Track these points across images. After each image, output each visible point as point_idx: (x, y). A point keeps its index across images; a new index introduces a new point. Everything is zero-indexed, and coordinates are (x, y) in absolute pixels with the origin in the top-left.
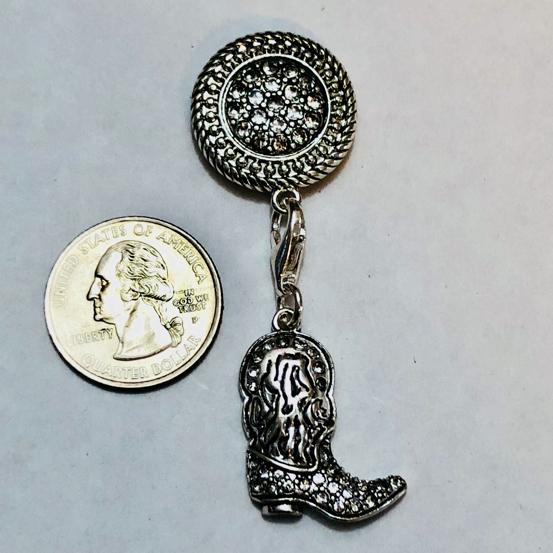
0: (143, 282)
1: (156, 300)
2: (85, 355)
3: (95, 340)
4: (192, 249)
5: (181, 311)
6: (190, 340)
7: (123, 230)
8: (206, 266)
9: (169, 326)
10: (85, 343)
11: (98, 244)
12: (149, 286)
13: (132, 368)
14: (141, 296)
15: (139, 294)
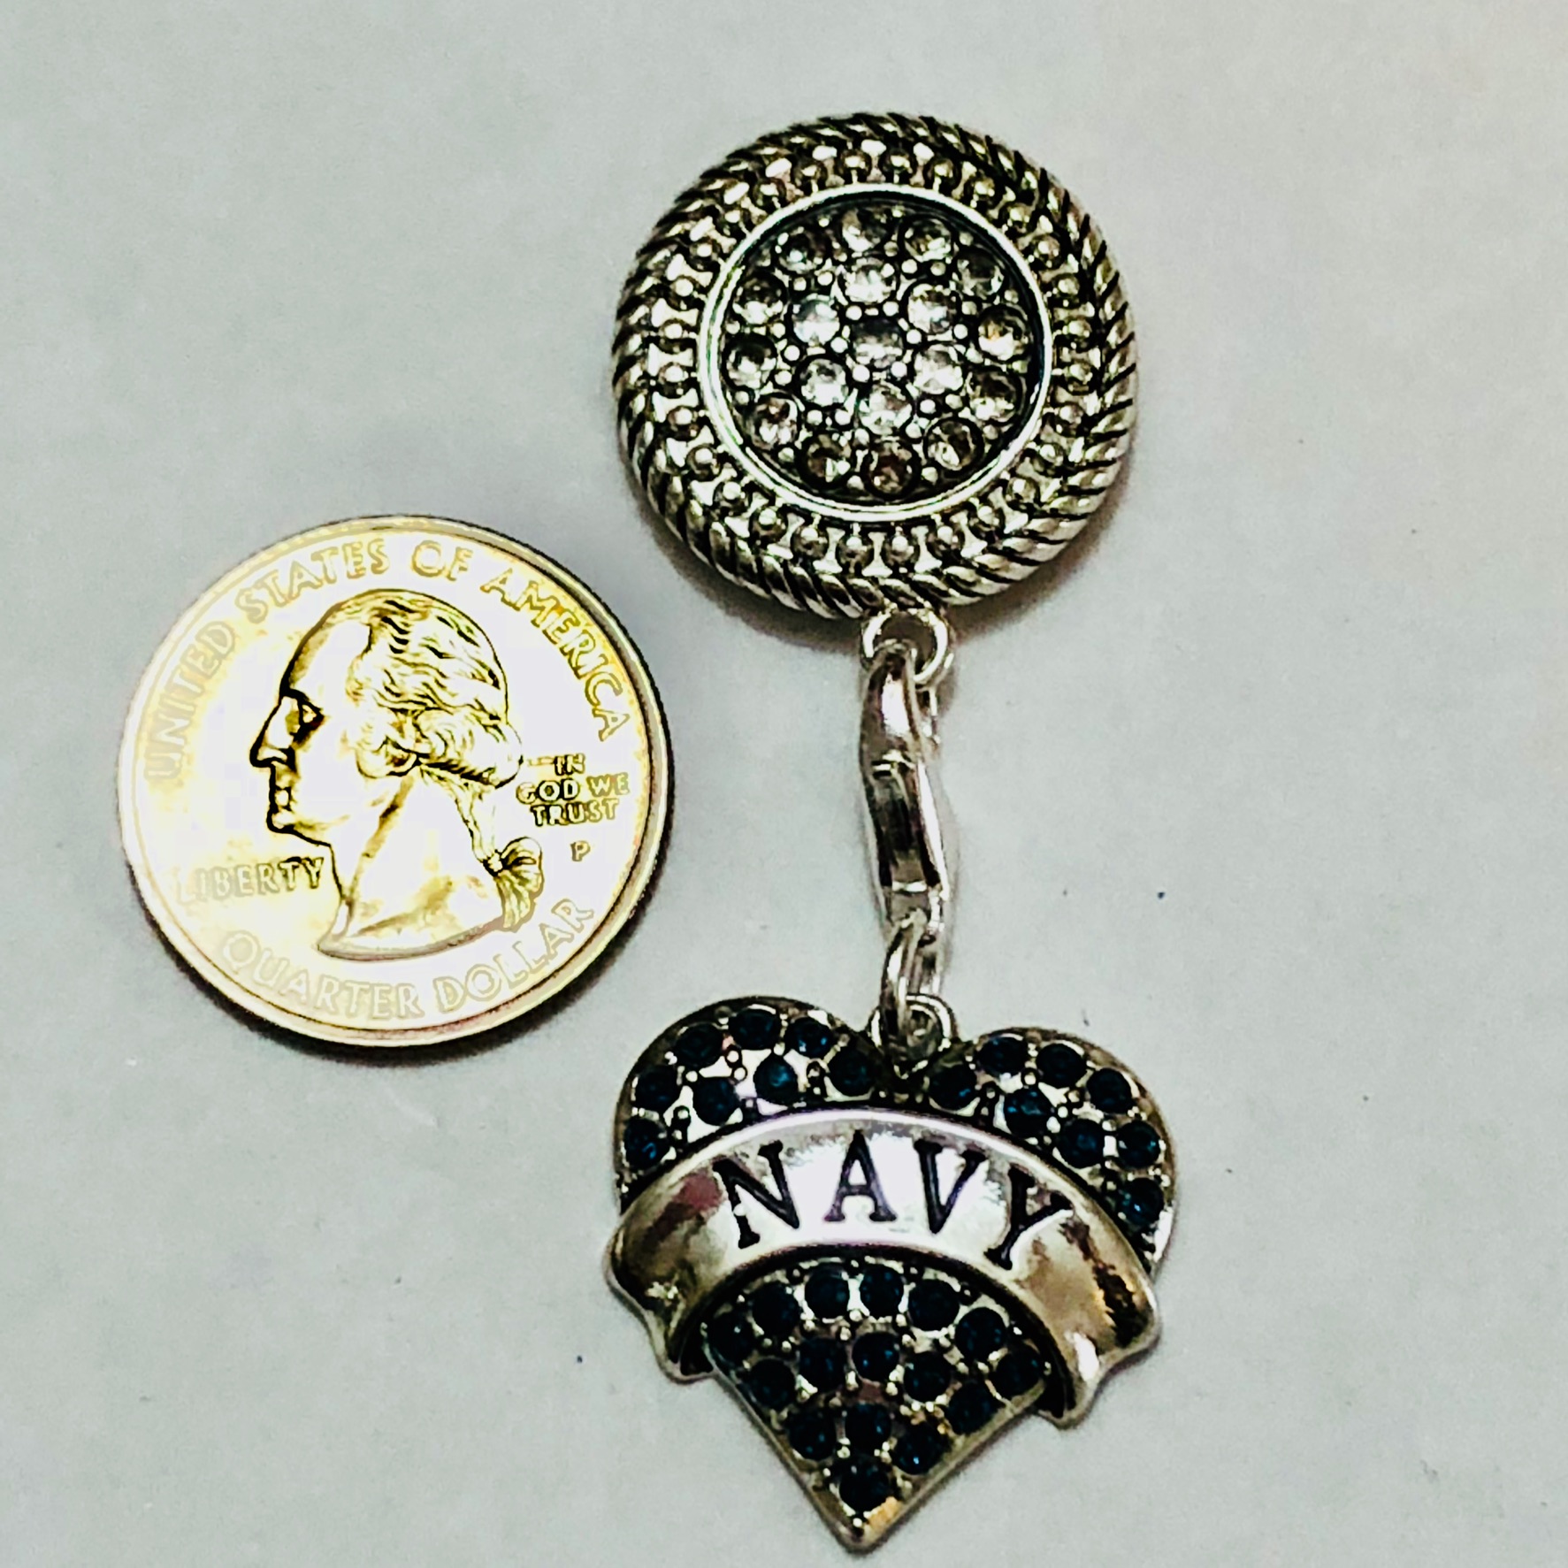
0: (429, 721)
1: (465, 781)
2: (231, 934)
3: (264, 889)
4: (588, 629)
5: (540, 822)
6: (559, 910)
7: (380, 556)
8: (627, 686)
9: (496, 865)
10: (233, 897)
11: (298, 595)
12: (447, 736)
13: (372, 986)
14: (417, 763)
15: (413, 758)
